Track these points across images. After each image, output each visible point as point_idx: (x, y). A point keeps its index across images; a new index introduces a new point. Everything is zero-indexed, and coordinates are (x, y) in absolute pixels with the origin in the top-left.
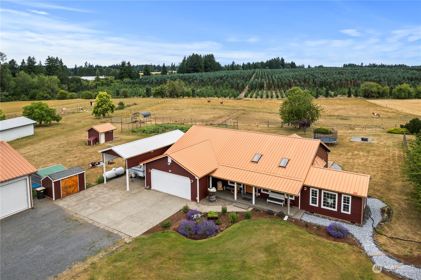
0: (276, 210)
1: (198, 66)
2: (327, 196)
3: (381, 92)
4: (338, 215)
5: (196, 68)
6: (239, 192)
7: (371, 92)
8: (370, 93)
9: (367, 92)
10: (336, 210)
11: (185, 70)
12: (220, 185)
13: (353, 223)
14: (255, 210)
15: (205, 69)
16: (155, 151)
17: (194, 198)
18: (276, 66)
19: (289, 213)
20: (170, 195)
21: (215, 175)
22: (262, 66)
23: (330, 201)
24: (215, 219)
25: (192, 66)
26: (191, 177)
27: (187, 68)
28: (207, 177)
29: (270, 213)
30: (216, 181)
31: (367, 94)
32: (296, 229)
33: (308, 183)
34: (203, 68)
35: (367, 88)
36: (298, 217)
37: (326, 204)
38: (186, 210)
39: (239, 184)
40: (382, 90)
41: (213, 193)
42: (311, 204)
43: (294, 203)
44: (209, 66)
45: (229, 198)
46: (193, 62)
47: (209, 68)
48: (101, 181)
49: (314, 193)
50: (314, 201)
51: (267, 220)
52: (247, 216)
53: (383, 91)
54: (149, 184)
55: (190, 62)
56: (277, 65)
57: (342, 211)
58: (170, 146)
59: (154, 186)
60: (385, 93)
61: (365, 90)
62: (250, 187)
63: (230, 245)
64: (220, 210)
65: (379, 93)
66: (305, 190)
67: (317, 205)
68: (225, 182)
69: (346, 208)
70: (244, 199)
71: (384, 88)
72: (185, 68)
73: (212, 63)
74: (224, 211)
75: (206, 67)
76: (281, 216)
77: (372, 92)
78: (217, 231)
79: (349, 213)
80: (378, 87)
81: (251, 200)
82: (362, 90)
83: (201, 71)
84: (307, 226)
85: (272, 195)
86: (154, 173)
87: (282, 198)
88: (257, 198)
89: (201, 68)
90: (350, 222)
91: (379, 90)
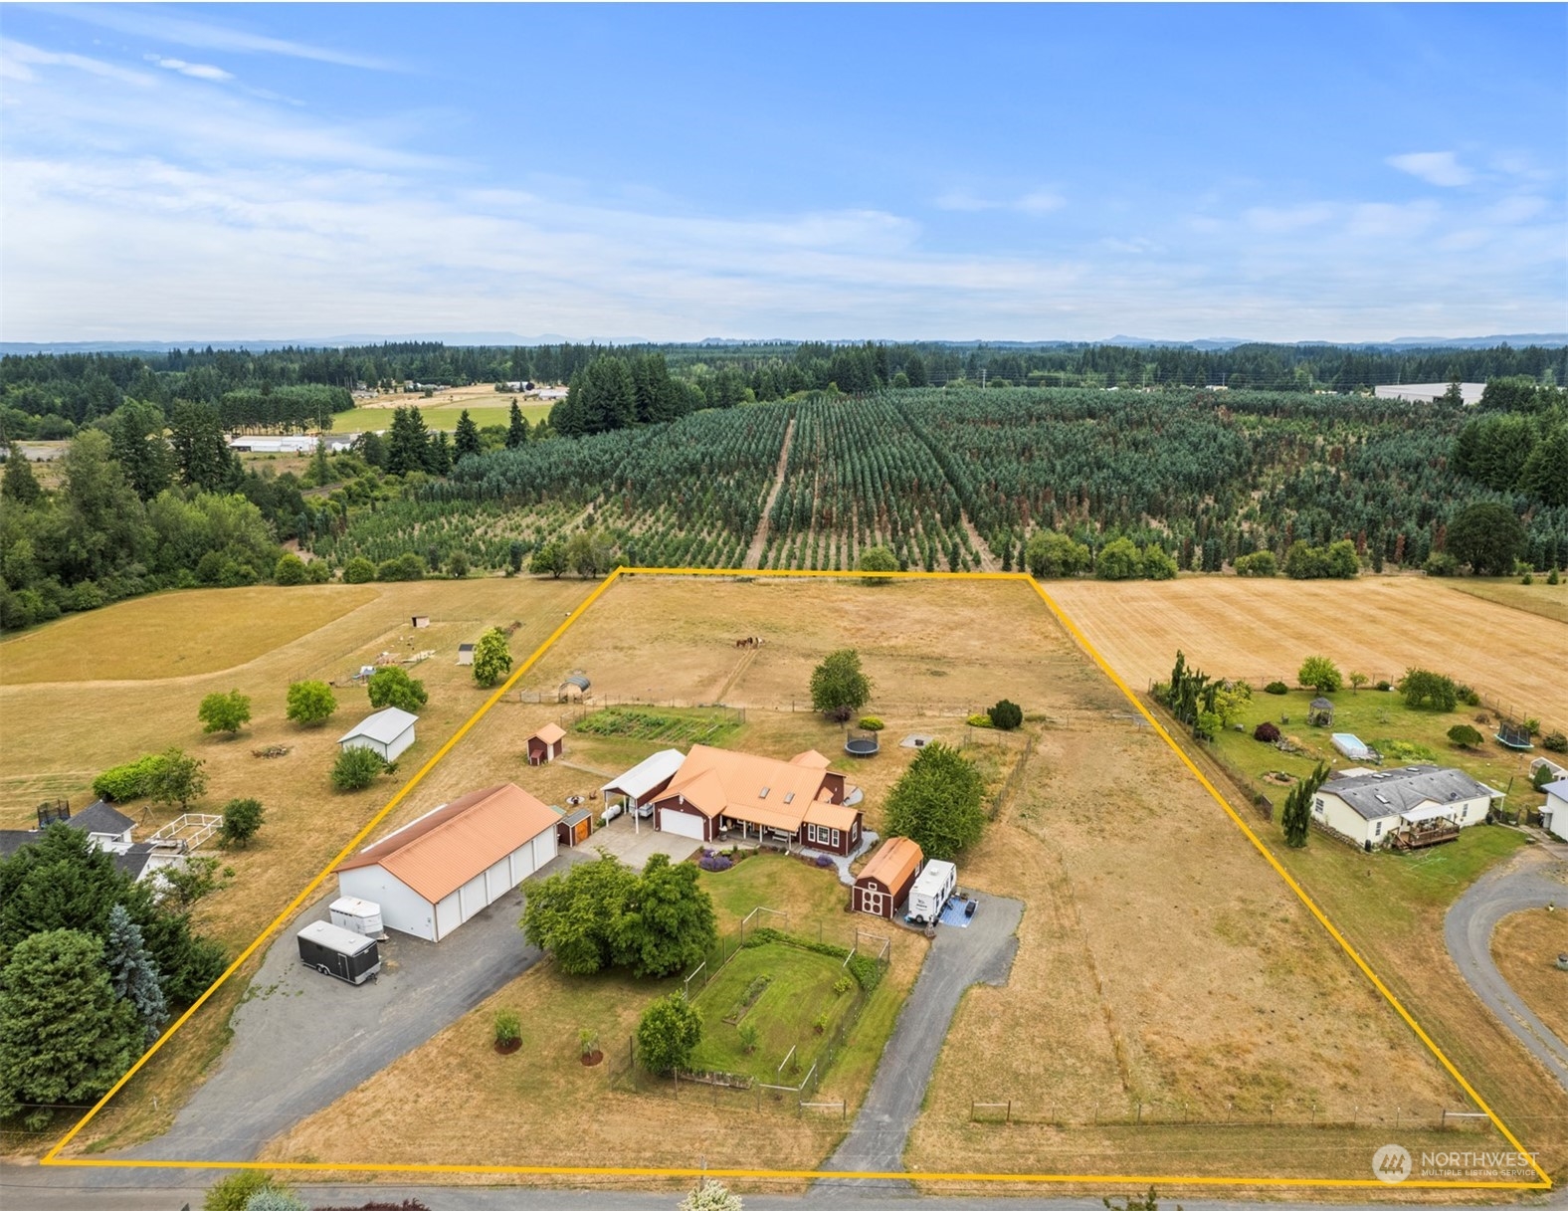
0: (780, 846)
1: (619, 404)
2: (823, 831)
3: (1071, 560)
4: (829, 849)
5: (612, 413)
6: (748, 830)
7: (1048, 561)
8: (1045, 563)
9: (1040, 562)
10: (826, 843)
11: (578, 419)
12: (729, 823)
13: (838, 855)
14: (762, 847)
15: (639, 412)
16: (659, 785)
17: (706, 839)
18: (859, 378)
19: (790, 847)
20: (682, 837)
21: (725, 813)
22: (818, 378)
23: (824, 836)
24: (729, 856)
25: (601, 406)
26: (705, 817)
27: (586, 413)
28: (718, 816)
29: (774, 849)
30: (725, 819)
31: (1039, 567)
32: (794, 861)
33: (806, 820)
34: (634, 410)
35: (1040, 551)
36: (797, 852)
37: (821, 838)
38: (701, 850)
39: (748, 822)
40: (1074, 555)
41: (724, 833)
42: (808, 839)
43: (795, 840)
44: (650, 398)
45: (739, 837)
46: (603, 389)
47: (651, 409)
48: (602, 824)
49: (812, 828)
50: (812, 837)
51: (772, 855)
52: (755, 853)
54: (658, 824)
55: (594, 391)
56: (864, 374)
57: (831, 844)
58: (672, 777)
59: (664, 826)
60: (1080, 563)
61: (1034, 557)
62: (757, 825)
63: (742, 874)
64: (732, 849)
65: (1065, 563)
66: (804, 827)
67: (813, 840)
68: (734, 821)
69: (835, 841)
70: (753, 837)
71: (1078, 550)
72: (579, 412)
73: (660, 389)
74: (735, 849)
75: (642, 405)
76: (784, 851)
77: (1050, 562)
78: (731, 865)
79: (837, 846)
81: (758, 838)
83: (629, 420)
84: (803, 858)
85: (777, 832)
86: (665, 813)
87: (786, 834)
88: (764, 835)
89: (628, 411)
90: (836, 854)
91: (1066, 556)
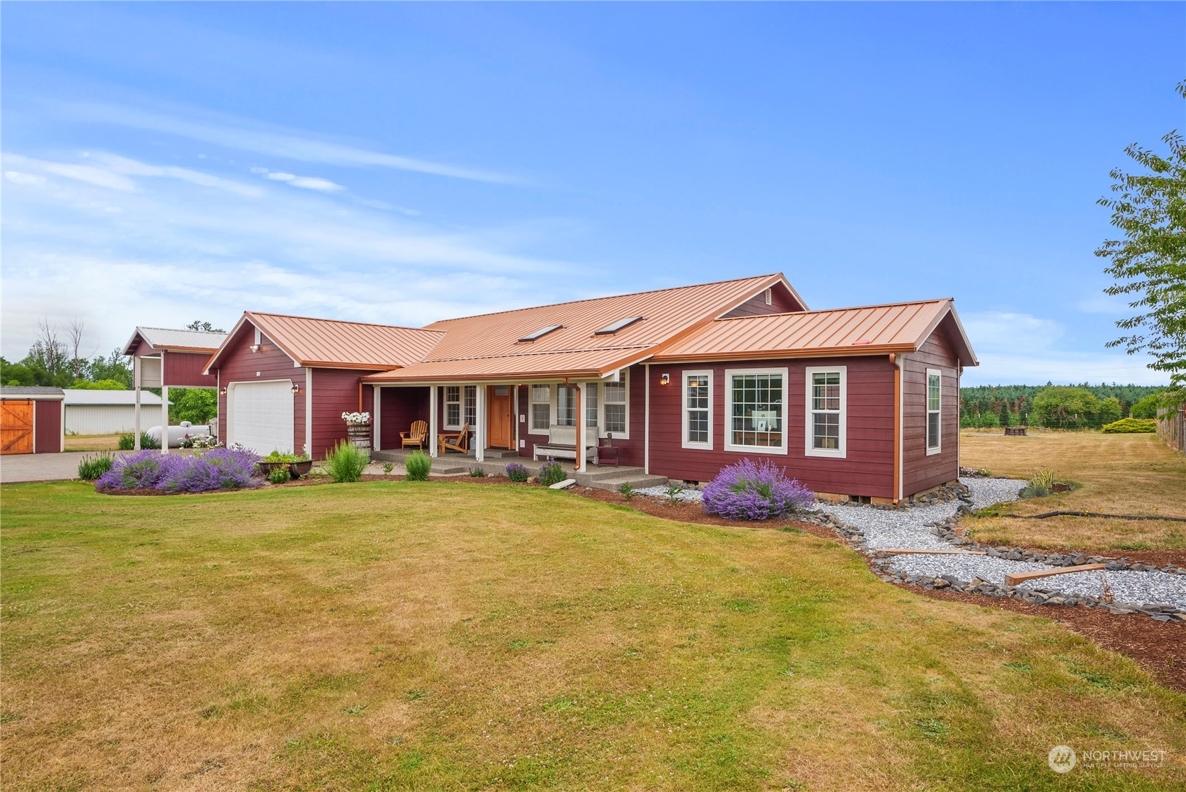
2: (746, 391)
3: (1095, 411)
7: (1065, 411)
8: (1061, 413)
9: (1055, 413)
10: (783, 450)
13: (861, 499)
31: (1054, 418)
35: (1054, 401)
37: (743, 431)
40: (1098, 406)
42: (686, 444)
49: (698, 392)
50: (698, 432)
53: (1102, 410)
57: (810, 451)
60: (1107, 413)
61: (1047, 408)
65: (1088, 414)
66: (664, 386)
67: (708, 445)
71: (1104, 403)
77: (1068, 412)
79: (841, 453)
80: (1087, 399)
82: (1040, 408)
84: (630, 498)
85: (557, 437)
90: (845, 498)
91: (1088, 408)
